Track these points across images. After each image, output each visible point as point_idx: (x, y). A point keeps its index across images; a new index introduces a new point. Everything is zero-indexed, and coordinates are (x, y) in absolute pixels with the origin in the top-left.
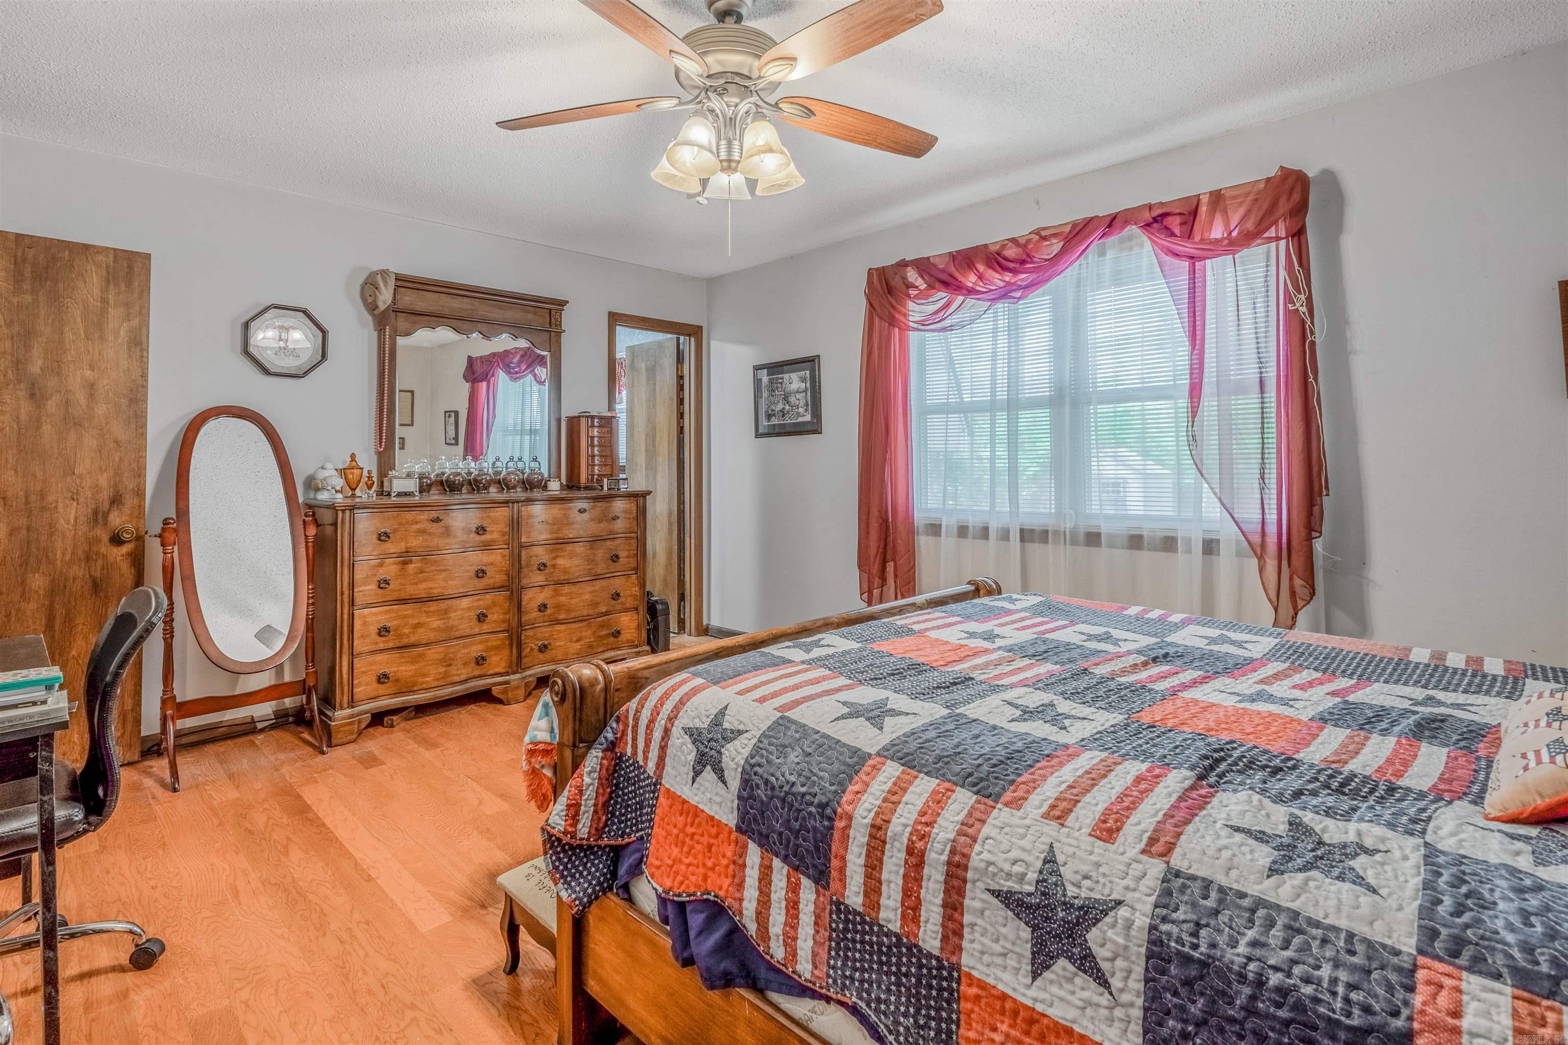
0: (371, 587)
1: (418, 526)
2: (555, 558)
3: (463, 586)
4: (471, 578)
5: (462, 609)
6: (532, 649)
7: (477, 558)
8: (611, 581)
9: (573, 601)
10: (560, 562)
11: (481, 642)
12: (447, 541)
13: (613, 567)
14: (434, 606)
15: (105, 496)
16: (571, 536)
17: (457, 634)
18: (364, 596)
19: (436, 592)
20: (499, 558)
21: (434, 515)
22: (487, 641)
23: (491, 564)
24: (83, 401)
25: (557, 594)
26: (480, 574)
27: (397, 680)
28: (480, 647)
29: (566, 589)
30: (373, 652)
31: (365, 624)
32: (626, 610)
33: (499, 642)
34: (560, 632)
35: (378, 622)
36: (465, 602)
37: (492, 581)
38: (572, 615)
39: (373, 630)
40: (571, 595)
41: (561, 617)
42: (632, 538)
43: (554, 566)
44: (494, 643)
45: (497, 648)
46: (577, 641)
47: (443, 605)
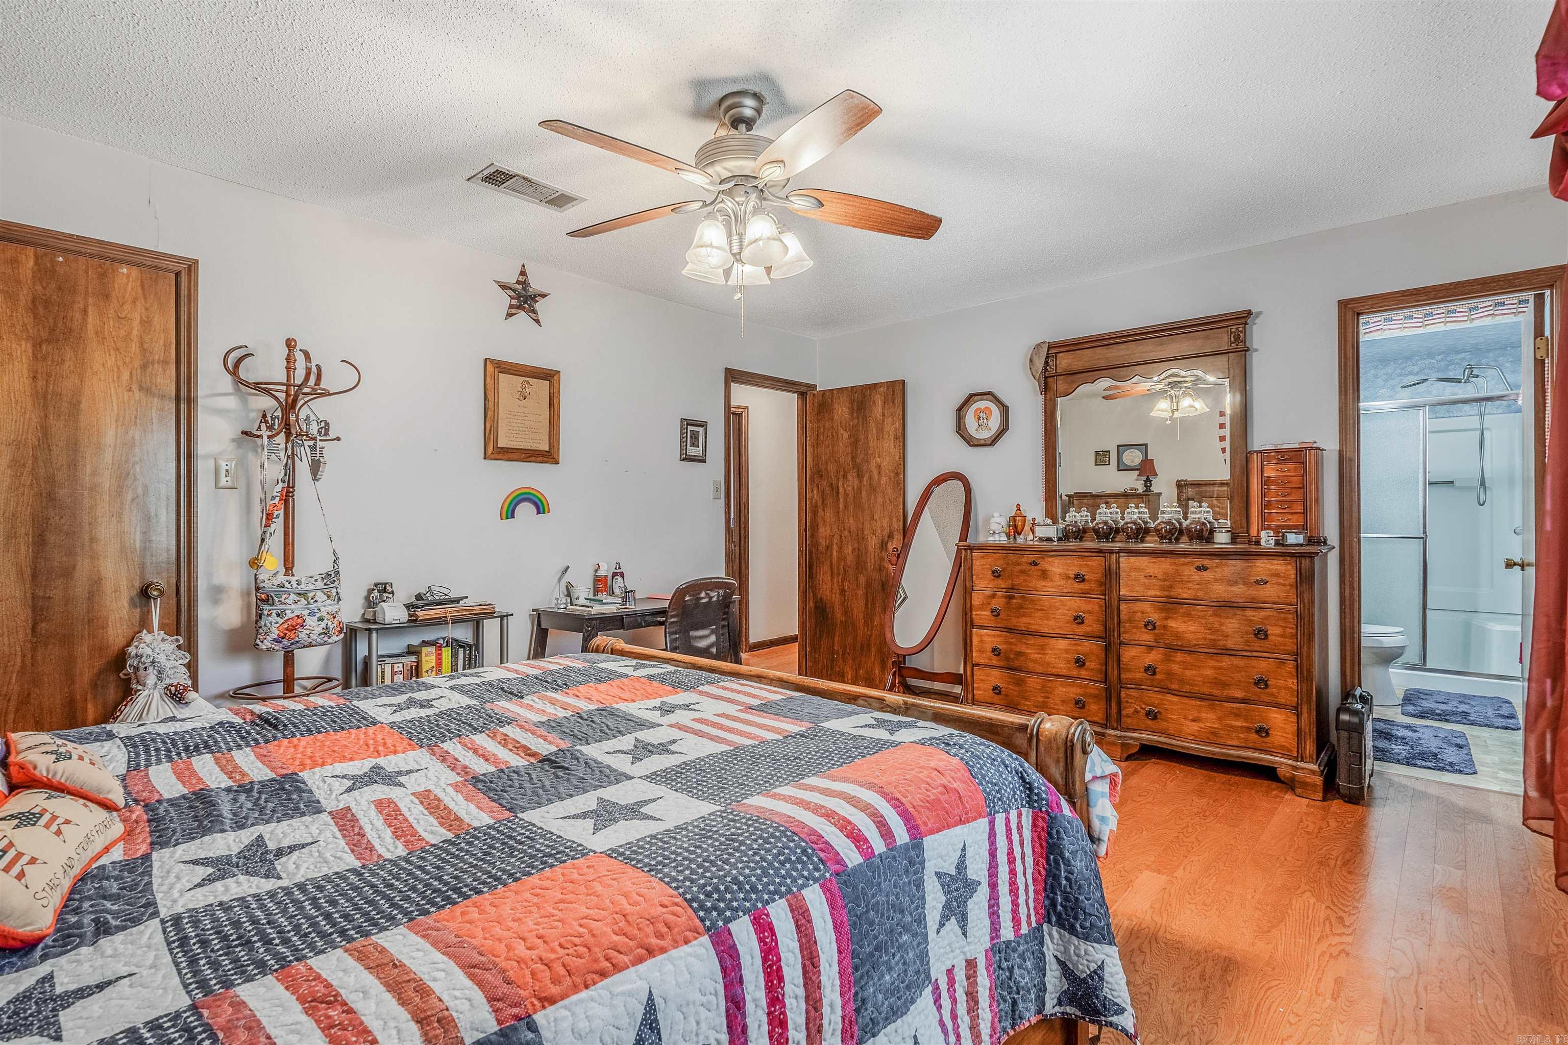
0: (985, 613)
1: (1020, 568)
2: (1166, 619)
3: (1060, 628)
4: (1068, 622)
5: (1059, 649)
6: (1136, 711)
7: (1075, 604)
8: (1254, 662)
9: (1188, 673)
10: (1172, 624)
11: (1080, 686)
12: (1044, 583)
13: (1257, 645)
14: (1031, 640)
15: (886, 532)
16: (1185, 596)
17: (1054, 671)
18: (981, 619)
19: (1034, 628)
20: (1096, 607)
21: (1031, 558)
22: (1086, 686)
23: (1089, 612)
24: (876, 477)
25: (1167, 659)
26: (1079, 620)
27: (1007, 696)
28: (1079, 691)
29: (1179, 657)
30: (990, 666)
31: (982, 641)
32: (1278, 705)
33: (1097, 692)
34: (1171, 703)
35: (992, 642)
36: (1062, 644)
37: (1090, 629)
38: (1187, 688)
39: (989, 647)
40: (1186, 666)
41: (1173, 687)
42: (1289, 612)
43: (1165, 627)
44: (1093, 691)
45: (1095, 696)
46: (1193, 720)
47: (1040, 641)
